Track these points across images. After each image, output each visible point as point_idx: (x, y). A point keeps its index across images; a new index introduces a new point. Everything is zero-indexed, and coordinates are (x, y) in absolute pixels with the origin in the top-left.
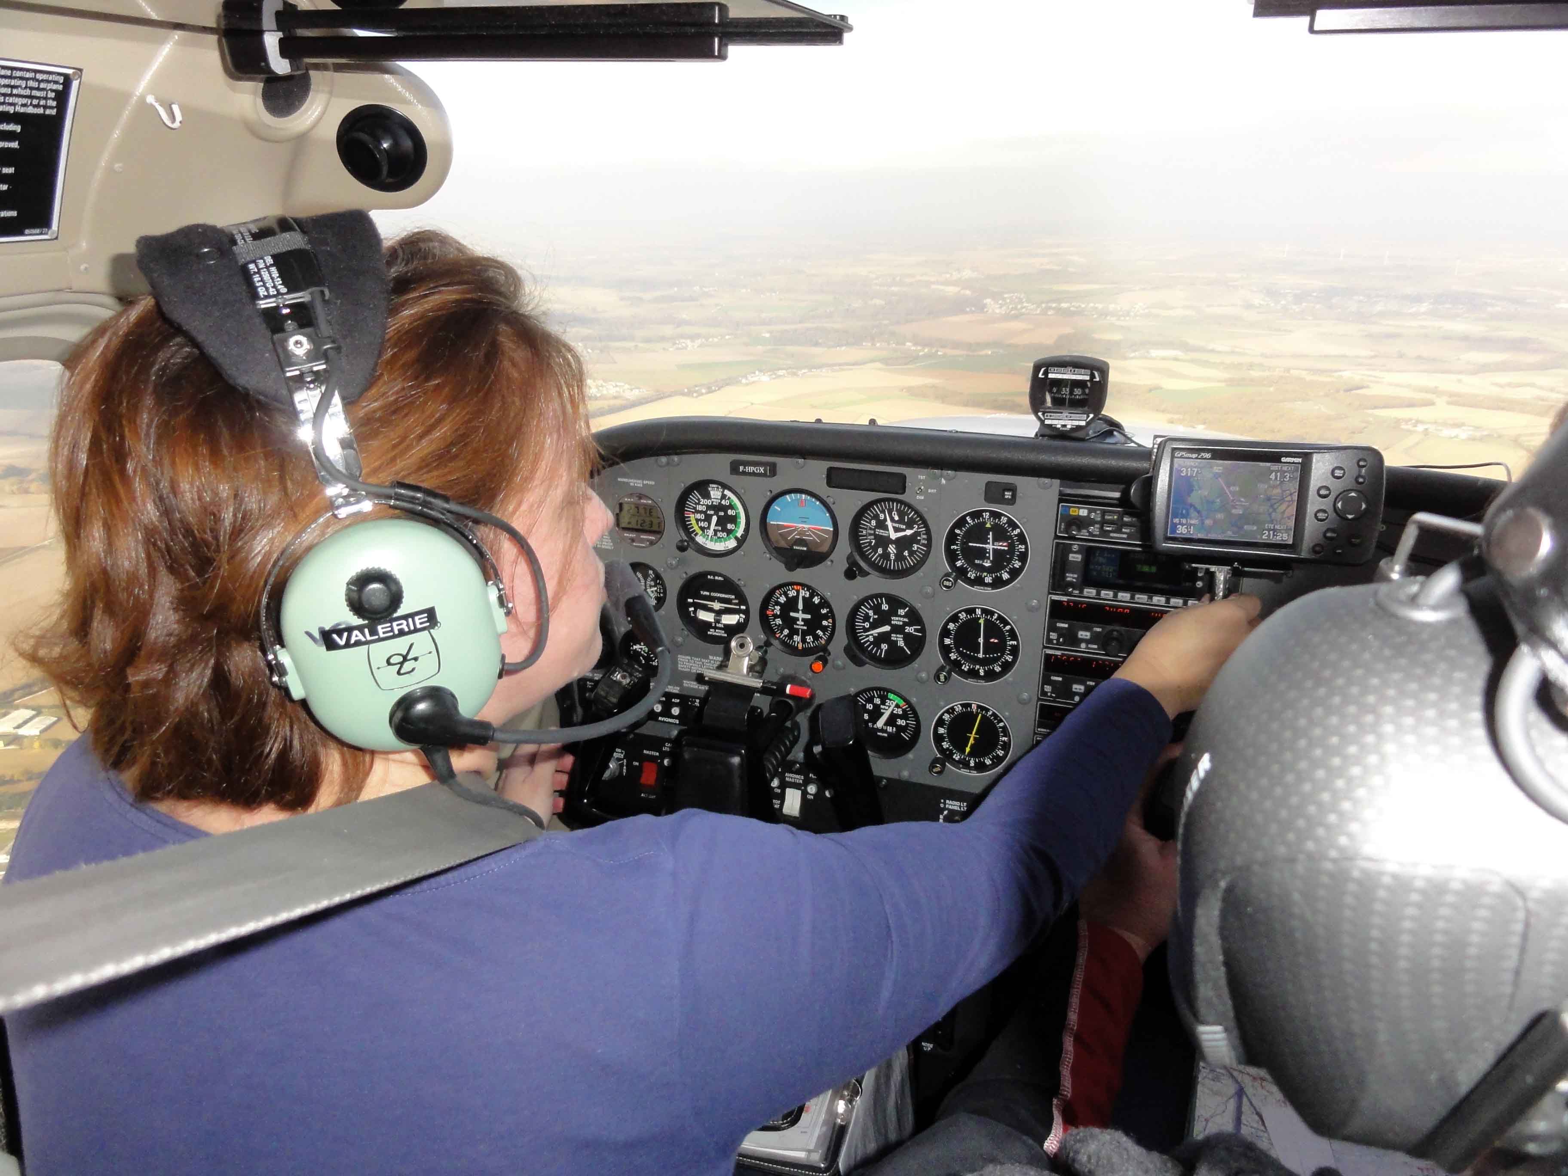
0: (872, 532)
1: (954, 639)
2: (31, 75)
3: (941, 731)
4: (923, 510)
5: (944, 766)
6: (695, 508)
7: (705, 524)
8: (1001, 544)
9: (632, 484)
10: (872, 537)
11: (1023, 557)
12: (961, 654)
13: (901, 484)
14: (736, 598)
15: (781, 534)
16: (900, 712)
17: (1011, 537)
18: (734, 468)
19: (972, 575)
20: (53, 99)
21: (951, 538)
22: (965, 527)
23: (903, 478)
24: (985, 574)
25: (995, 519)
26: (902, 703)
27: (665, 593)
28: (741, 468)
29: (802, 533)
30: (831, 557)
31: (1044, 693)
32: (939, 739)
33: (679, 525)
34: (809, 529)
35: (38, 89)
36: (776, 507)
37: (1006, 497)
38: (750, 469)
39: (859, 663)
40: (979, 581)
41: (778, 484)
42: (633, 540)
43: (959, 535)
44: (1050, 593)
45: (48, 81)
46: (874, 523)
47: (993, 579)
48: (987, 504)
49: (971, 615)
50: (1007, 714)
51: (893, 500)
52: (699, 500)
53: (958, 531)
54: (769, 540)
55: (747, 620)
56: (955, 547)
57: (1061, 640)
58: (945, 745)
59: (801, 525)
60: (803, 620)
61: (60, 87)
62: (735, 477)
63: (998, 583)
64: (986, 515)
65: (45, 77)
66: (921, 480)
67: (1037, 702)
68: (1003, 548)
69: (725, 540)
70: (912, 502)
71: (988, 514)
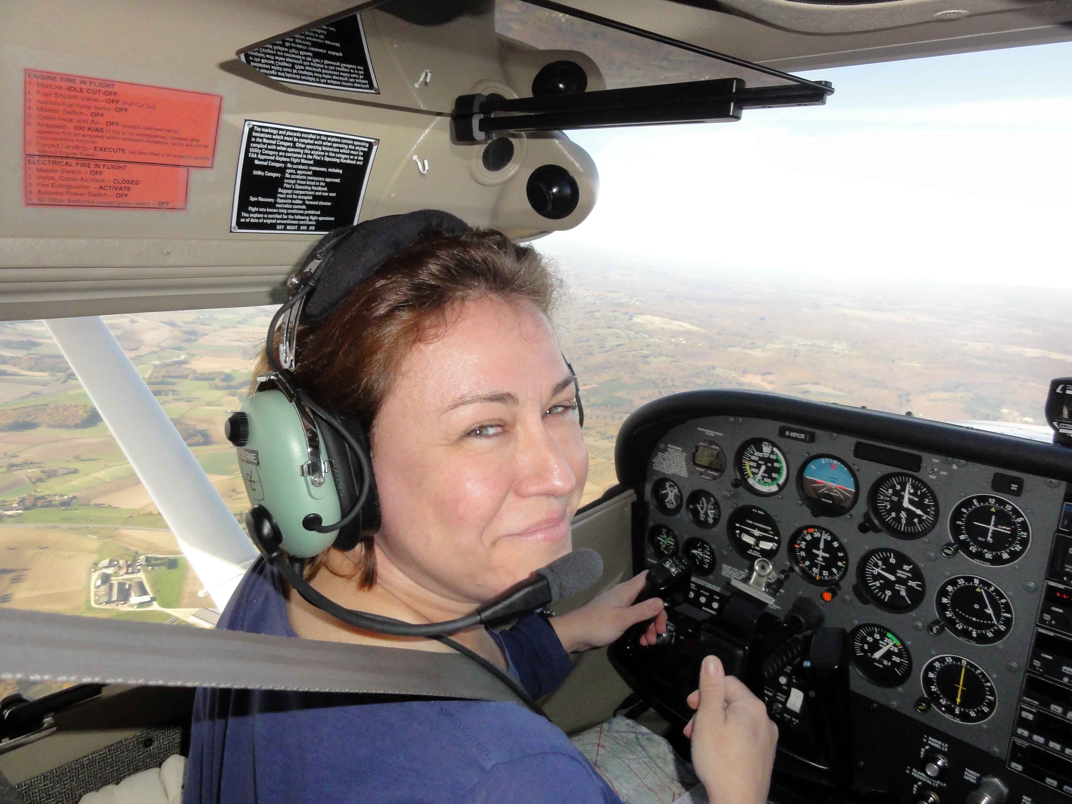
0: (888, 499)
1: (952, 600)
2: (352, 142)
3: (931, 675)
4: (935, 488)
5: (929, 706)
6: (750, 458)
7: (755, 470)
8: (1004, 527)
9: (707, 433)
10: (888, 503)
11: (1024, 542)
12: (956, 614)
13: (916, 464)
14: (772, 531)
15: (813, 487)
16: (896, 650)
17: (1014, 524)
18: (782, 433)
19: (973, 549)
20: (362, 156)
21: (957, 515)
22: (971, 507)
23: (919, 459)
24: (986, 550)
25: (1000, 505)
26: (898, 643)
27: (720, 516)
28: (787, 433)
29: (830, 489)
30: (851, 512)
31: (1032, 666)
32: (928, 682)
33: (736, 469)
34: (836, 488)
35: (355, 150)
36: (812, 466)
37: (1012, 488)
38: (794, 434)
39: (864, 601)
40: (979, 556)
41: (814, 449)
42: (701, 474)
43: (965, 513)
44: (1047, 579)
45: (360, 146)
46: (891, 491)
47: (993, 556)
48: (993, 492)
49: (969, 583)
50: (995, 676)
51: (910, 476)
52: (753, 452)
53: (964, 510)
54: (803, 489)
55: (778, 548)
56: (960, 523)
57: (1053, 622)
58: (934, 688)
59: (830, 483)
60: (823, 557)
61: (366, 150)
62: (783, 440)
63: (997, 560)
64: (992, 501)
65: (358, 143)
66: (935, 463)
67: (1025, 673)
68: (1006, 531)
69: (769, 485)
70: (925, 480)
71: (994, 500)
